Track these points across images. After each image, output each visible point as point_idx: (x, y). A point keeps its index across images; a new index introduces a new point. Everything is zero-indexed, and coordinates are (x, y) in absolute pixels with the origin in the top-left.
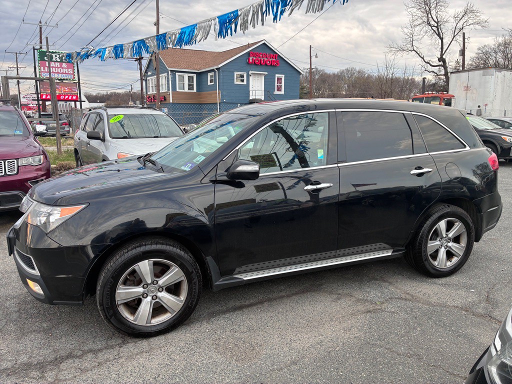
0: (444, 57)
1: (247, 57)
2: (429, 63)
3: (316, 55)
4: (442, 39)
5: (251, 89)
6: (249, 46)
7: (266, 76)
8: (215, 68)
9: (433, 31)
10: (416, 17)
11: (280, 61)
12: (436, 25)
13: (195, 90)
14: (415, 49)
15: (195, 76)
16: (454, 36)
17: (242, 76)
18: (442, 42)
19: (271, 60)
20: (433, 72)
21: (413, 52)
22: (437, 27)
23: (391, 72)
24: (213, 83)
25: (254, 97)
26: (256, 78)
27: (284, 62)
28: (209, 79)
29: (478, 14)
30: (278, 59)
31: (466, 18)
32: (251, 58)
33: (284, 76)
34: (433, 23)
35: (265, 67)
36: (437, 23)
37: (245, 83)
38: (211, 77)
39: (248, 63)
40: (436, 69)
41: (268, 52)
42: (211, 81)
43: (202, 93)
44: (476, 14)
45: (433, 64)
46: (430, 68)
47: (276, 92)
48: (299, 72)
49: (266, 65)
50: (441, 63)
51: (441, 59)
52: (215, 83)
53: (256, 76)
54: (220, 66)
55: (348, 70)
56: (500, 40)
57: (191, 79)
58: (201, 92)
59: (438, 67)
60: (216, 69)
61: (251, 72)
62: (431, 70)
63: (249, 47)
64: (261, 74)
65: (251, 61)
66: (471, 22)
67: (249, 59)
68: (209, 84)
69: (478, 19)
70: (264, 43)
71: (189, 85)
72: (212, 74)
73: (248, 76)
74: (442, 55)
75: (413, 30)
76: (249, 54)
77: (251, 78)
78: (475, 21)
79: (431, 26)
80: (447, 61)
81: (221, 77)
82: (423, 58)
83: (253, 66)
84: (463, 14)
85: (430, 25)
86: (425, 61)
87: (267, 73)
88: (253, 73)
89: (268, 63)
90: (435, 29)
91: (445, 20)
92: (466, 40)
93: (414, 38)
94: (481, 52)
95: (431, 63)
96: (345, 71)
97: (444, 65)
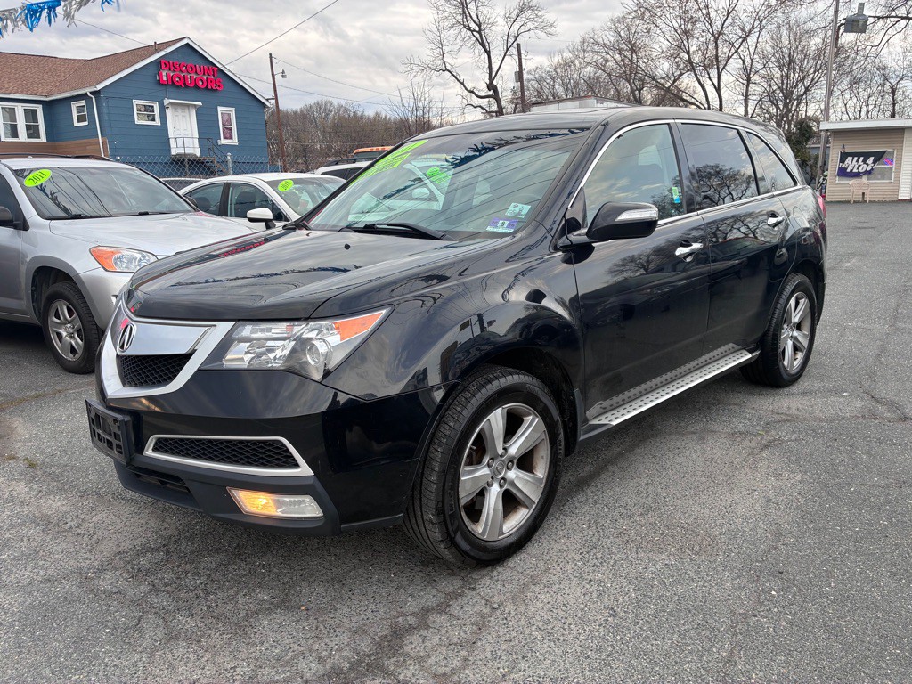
0: (495, 83)
1: (153, 70)
2: (472, 92)
3: (283, 72)
4: (488, 53)
5: (171, 134)
6: (156, 47)
7: (198, 110)
8: (88, 90)
9: (474, 39)
10: (447, 14)
11: (225, 82)
12: (477, 29)
13: (43, 138)
14: (449, 68)
15: (39, 109)
16: (508, 49)
17: (149, 109)
18: (489, 57)
19: (205, 77)
20: (480, 106)
21: (447, 72)
22: (479, 32)
23: (421, 105)
24: (86, 123)
25: (181, 151)
26: (180, 112)
27: (230, 84)
28: (75, 115)
29: (540, 14)
30: (219, 76)
31: (522, 19)
32: (164, 74)
33: (233, 109)
34: (473, 25)
35: (195, 91)
36: (479, 26)
37: (158, 122)
38: (80, 109)
39: (160, 83)
40: (484, 102)
41: (199, 64)
42: (80, 119)
43: (61, 143)
44: (536, 12)
45: (479, 94)
46: (476, 101)
47: (223, 141)
48: (263, 103)
49: (196, 87)
50: (491, 93)
51: (491, 86)
52: (92, 122)
53: (179, 110)
54: (99, 87)
55: (318, 105)
56: (557, 60)
57: (31, 115)
58: (57, 141)
59: (487, 99)
60: (91, 93)
61: (167, 102)
62: (476, 104)
63: (157, 51)
64: (188, 106)
65: (165, 78)
66: (530, 25)
67: (160, 75)
68: (76, 124)
69: (541, 20)
70: (188, 44)
71: (28, 127)
72: (83, 103)
73: (163, 109)
74: (491, 80)
75: (442, 35)
76: (159, 64)
77: (168, 113)
78: (536, 24)
79: (472, 31)
80: (500, 90)
81: (105, 110)
82: (462, 84)
83: (171, 90)
84: (517, 11)
85: (470, 30)
86: (466, 89)
87: (200, 104)
88: (171, 104)
89: (201, 83)
90: (477, 35)
91: (491, 21)
92: (523, 56)
93: (446, 49)
94: (532, 77)
95: (476, 92)
96: (314, 108)
97: (496, 96)
